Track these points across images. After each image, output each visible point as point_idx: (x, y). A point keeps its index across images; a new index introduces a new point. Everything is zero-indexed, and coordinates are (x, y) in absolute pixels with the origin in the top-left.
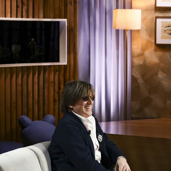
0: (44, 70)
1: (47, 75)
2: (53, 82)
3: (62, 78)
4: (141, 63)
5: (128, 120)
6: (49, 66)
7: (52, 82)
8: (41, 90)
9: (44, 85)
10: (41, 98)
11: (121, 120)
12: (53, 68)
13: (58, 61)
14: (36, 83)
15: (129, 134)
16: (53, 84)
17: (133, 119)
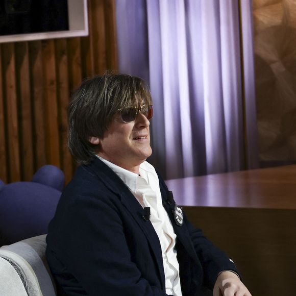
0: (30, 51)
1: (38, 63)
2: (55, 83)
3: (77, 71)
4: (278, 21)
5: (252, 168)
6: (43, 41)
7: (52, 83)
8: (26, 105)
9: (32, 91)
10: (26, 124)
11: (233, 170)
12: (52, 46)
13: (66, 28)
14: (11, 87)
15: (256, 204)
16: (54, 87)
17: (263, 165)
